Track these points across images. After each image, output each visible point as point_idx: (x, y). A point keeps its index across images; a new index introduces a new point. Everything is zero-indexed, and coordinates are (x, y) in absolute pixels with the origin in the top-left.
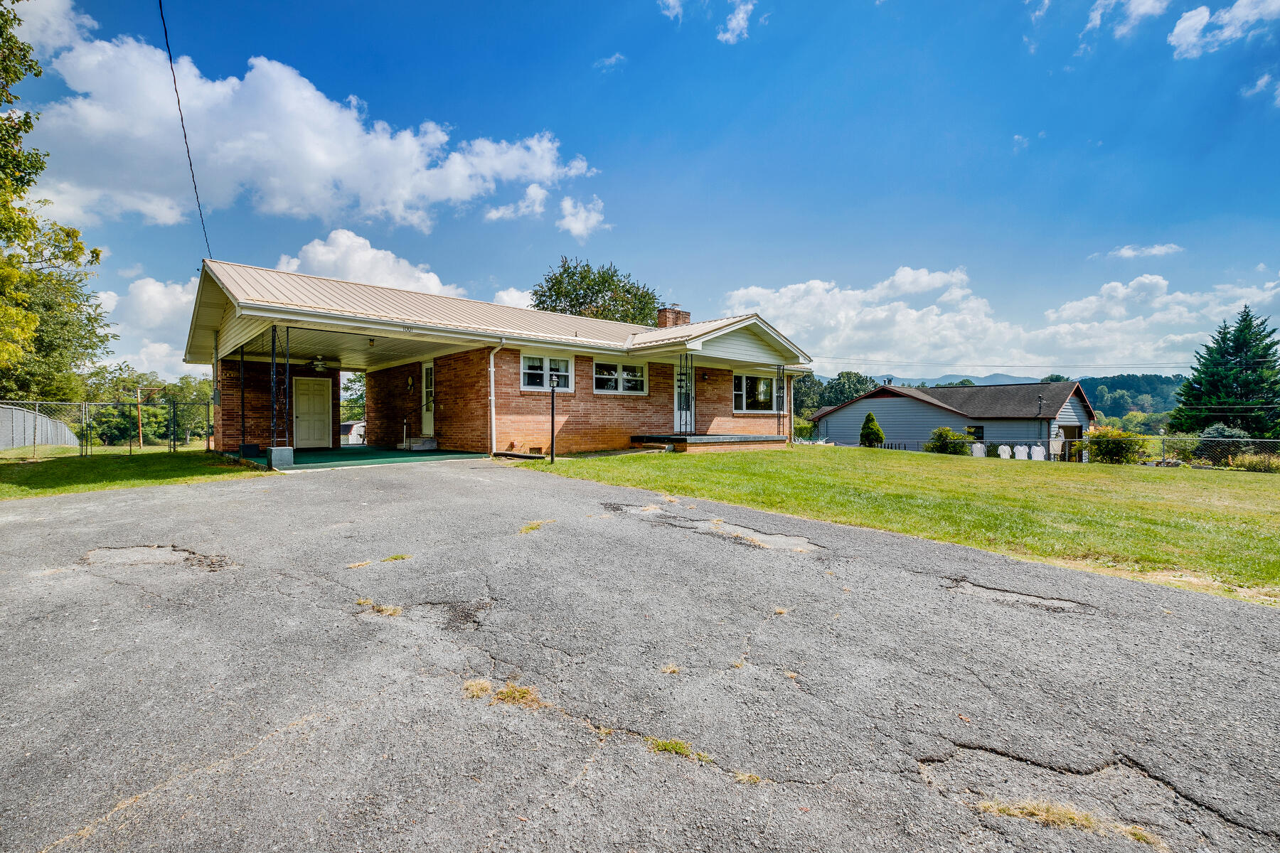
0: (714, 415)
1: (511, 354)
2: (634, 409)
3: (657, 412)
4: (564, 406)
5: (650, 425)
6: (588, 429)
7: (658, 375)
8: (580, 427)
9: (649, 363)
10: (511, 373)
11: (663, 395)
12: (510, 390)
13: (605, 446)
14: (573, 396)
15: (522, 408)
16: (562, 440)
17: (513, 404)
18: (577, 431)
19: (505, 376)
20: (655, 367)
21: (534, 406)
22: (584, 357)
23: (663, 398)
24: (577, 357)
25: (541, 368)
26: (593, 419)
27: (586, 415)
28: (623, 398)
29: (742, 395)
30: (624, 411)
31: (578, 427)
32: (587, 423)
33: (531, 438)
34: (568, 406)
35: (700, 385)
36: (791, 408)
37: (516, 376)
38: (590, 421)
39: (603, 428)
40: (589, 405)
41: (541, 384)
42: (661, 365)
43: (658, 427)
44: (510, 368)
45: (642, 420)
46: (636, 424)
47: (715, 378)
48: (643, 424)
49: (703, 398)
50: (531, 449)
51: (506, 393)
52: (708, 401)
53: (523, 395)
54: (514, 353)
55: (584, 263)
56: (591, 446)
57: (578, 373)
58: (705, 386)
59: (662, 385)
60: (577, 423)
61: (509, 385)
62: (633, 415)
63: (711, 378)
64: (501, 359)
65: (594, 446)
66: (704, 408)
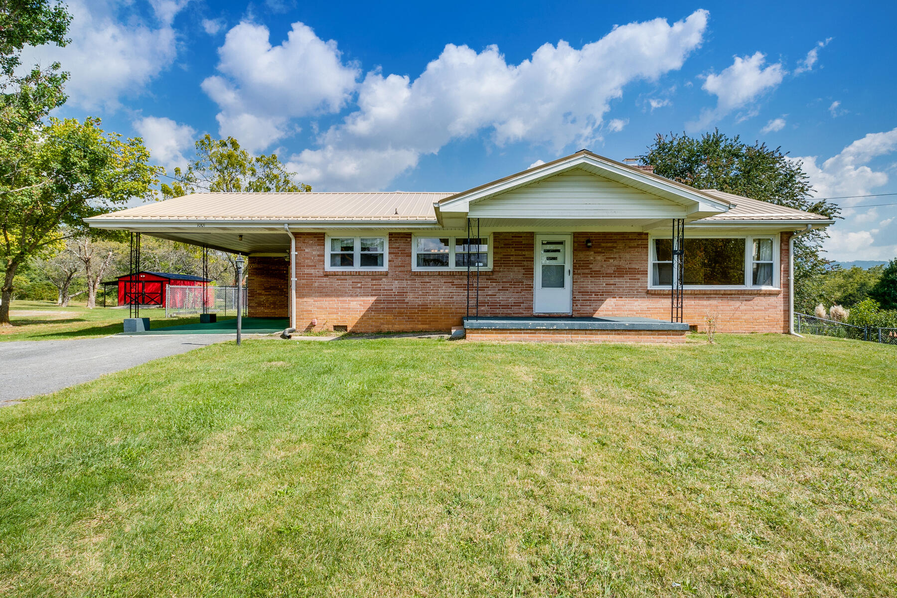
1: (315, 237)
2: (469, 287)
3: (504, 289)
4: (374, 285)
6: (404, 308)
7: (507, 246)
8: (394, 306)
9: (494, 233)
10: (314, 256)
11: (515, 269)
12: (312, 271)
13: (424, 326)
14: (386, 274)
15: (325, 287)
16: (371, 319)
17: (316, 284)
18: (389, 310)
19: (307, 258)
20: (501, 237)
21: (339, 285)
22: (399, 234)
23: (516, 273)
24: (391, 234)
25: (351, 248)
26: (410, 298)
27: (402, 293)
28: (452, 274)
29: (672, 264)
30: (454, 289)
31: (390, 306)
32: (403, 302)
33: (335, 316)
34: (378, 285)
35: (582, 255)
36: (788, 281)
37: (320, 258)
38: (407, 300)
39: (424, 308)
40: (406, 283)
41: (351, 264)
42: (512, 235)
44: (314, 250)
45: (481, 298)
46: (472, 303)
47: (609, 245)
48: (483, 304)
49: (587, 271)
50: (335, 327)
51: (308, 274)
52: (596, 274)
53: (327, 275)
54: (319, 237)
55: (681, 135)
56: (408, 326)
57: (392, 251)
58: (591, 255)
59: (515, 258)
60: (390, 302)
61: (310, 266)
62: (467, 293)
63: (603, 245)
64: (304, 243)
65: (411, 326)
66: (590, 284)
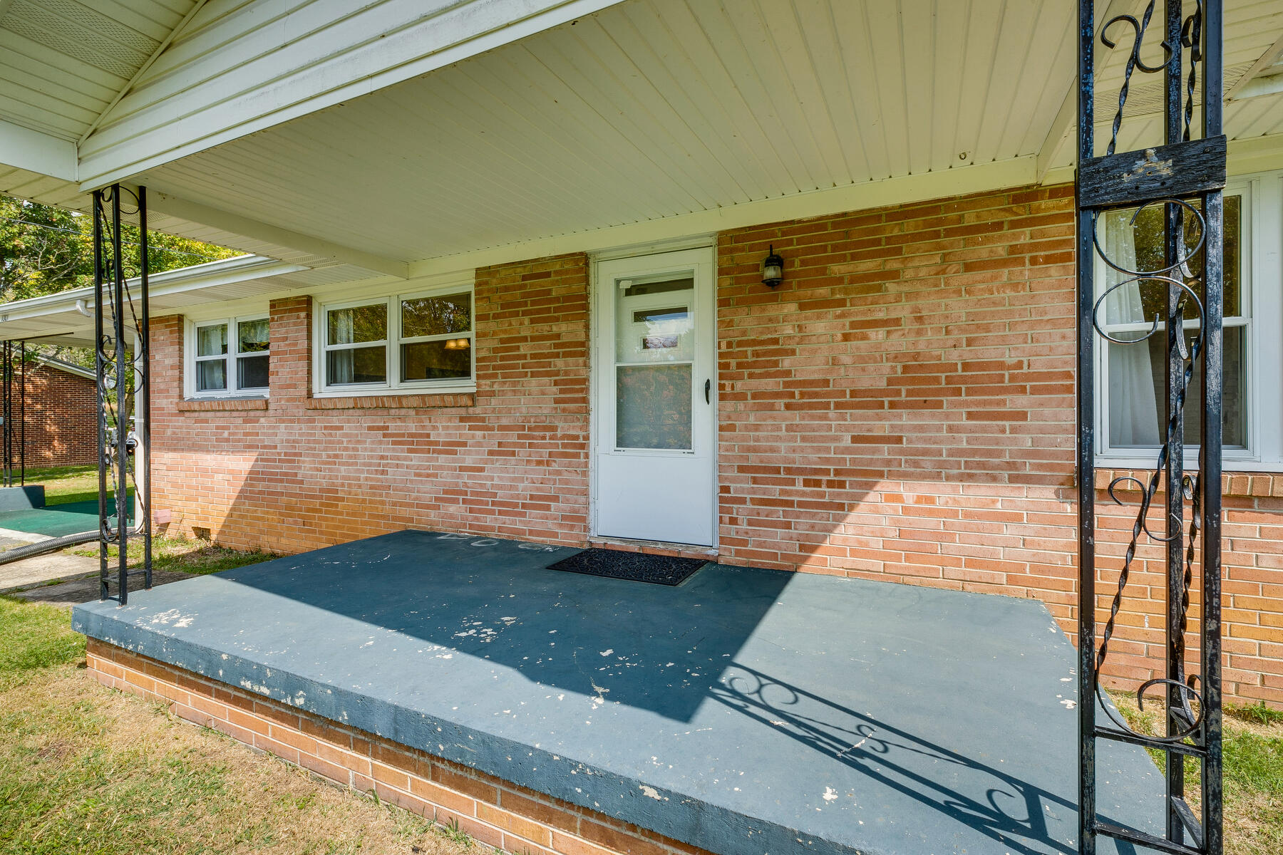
0: (869, 477)
2: (420, 443)
3: (502, 451)
4: (248, 434)
5: (476, 501)
6: (295, 495)
7: (509, 309)
8: (279, 487)
9: (477, 275)
10: (166, 368)
11: (533, 384)
12: (164, 402)
14: (266, 407)
15: (180, 439)
16: (244, 517)
17: (170, 432)
18: (272, 499)
20: (495, 282)
21: (198, 434)
22: (286, 302)
24: (273, 305)
26: (306, 468)
27: (292, 456)
30: (387, 449)
31: (272, 487)
32: (292, 478)
33: (194, 506)
34: (253, 435)
35: (751, 321)
37: (173, 372)
38: (301, 474)
40: (299, 430)
42: (521, 271)
43: (508, 508)
44: (165, 356)
45: (447, 478)
46: (427, 491)
47: (866, 265)
48: (452, 495)
50: (194, 530)
51: (158, 409)
52: (811, 396)
53: (181, 411)
56: (303, 543)
57: (275, 347)
58: (787, 318)
59: (525, 349)
60: (273, 478)
62: (417, 460)
63: (837, 268)
66: (784, 438)
